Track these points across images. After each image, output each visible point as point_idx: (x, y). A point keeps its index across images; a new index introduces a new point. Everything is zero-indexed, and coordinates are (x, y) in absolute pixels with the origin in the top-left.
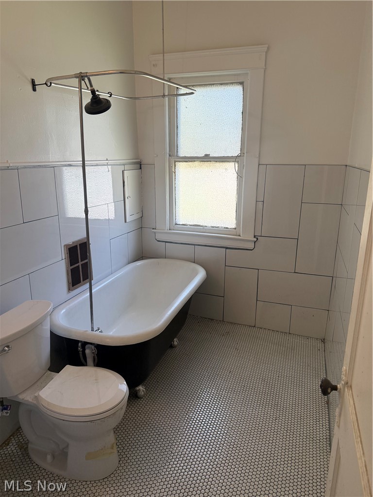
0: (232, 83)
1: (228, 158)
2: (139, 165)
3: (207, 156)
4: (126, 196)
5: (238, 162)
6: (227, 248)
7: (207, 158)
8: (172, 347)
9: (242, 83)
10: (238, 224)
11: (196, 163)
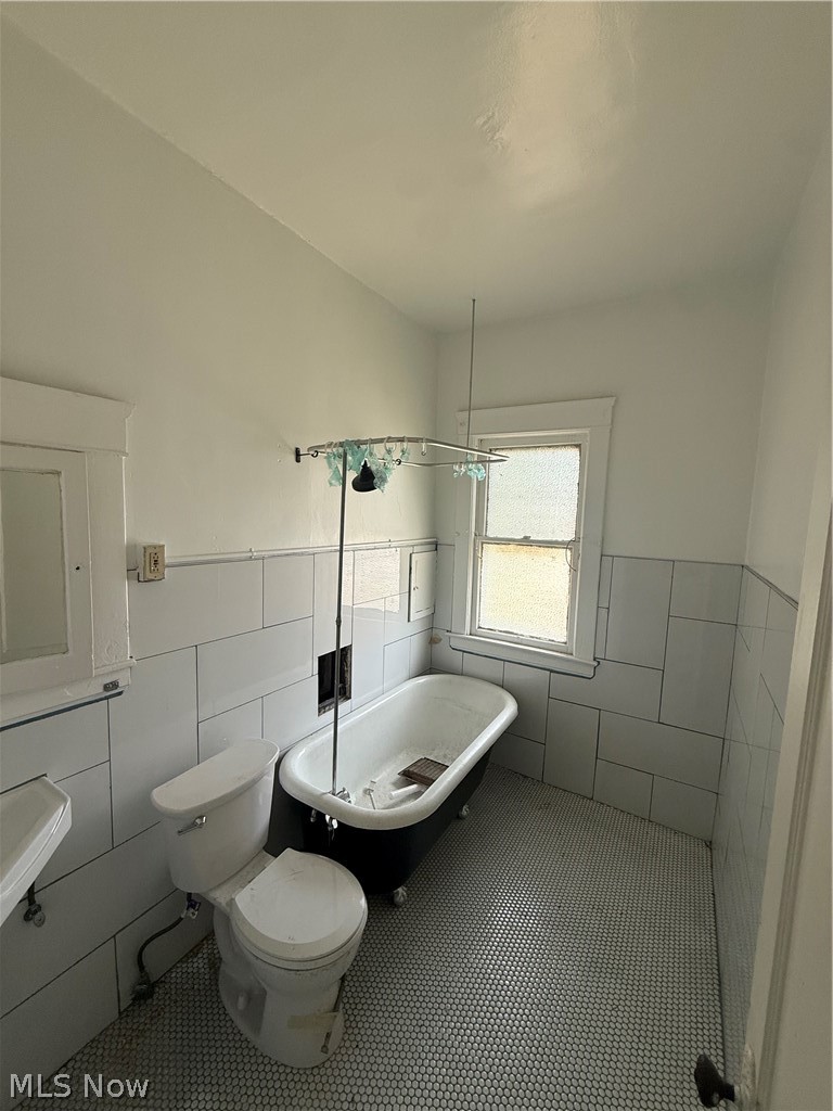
0: (565, 446)
1: (557, 542)
2: (435, 546)
3: (526, 538)
4: (413, 586)
5: (570, 549)
6: (551, 671)
7: (526, 541)
8: (459, 817)
9: (578, 446)
10: (570, 636)
11: (512, 547)
